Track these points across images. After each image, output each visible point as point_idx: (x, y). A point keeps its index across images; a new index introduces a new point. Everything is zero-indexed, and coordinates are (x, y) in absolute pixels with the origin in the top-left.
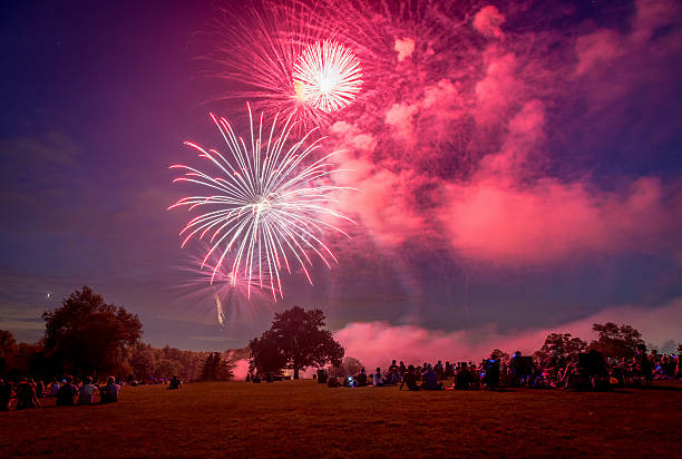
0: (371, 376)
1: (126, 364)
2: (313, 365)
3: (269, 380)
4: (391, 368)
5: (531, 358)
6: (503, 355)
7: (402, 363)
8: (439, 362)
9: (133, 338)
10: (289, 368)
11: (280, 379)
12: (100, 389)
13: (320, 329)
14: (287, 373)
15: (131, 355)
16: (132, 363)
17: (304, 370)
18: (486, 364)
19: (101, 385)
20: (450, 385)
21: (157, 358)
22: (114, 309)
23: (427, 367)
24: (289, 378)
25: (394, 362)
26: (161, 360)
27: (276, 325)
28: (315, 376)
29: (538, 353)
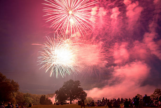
0: (96, 103)
1: (14, 99)
2: (76, 99)
3: (62, 104)
4: (103, 100)
5: (149, 97)
6: (140, 96)
7: (106, 98)
8: (119, 98)
9: (16, 90)
10: (69, 100)
11: (65, 104)
12: (5, 107)
13: (79, 87)
14: (68, 102)
15: (15, 96)
16: (16, 98)
17: (73, 101)
18: (134, 99)
19: (5, 106)
20: (122, 106)
21: (24, 97)
22: (10, 80)
23: (115, 100)
24: (68, 103)
25: (104, 98)
26: (26, 97)
27: (64, 86)
28: (77, 103)
29: (152, 95)
